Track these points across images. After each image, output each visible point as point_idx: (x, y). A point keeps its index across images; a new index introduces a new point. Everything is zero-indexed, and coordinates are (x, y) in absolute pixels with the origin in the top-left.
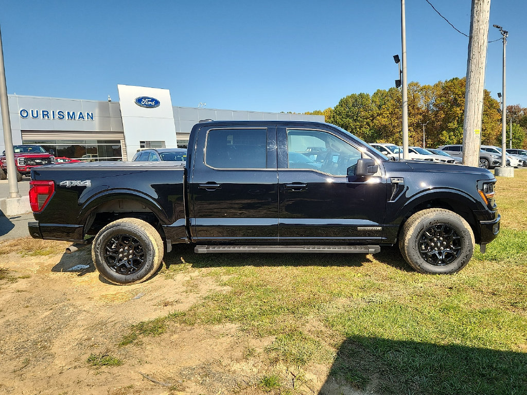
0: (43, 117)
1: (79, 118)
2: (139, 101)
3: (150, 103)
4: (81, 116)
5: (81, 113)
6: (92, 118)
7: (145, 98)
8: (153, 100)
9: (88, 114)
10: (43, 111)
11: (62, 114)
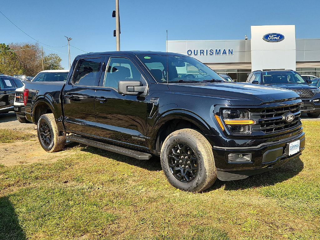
0: (200, 54)
1: (223, 54)
2: (266, 37)
3: (275, 38)
4: (224, 52)
5: (224, 50)
6: (232, 53)
7: (271, 34)
8: (278, 35)
9: (229, 50)
10: (200, 50)
11: (212, 51)
